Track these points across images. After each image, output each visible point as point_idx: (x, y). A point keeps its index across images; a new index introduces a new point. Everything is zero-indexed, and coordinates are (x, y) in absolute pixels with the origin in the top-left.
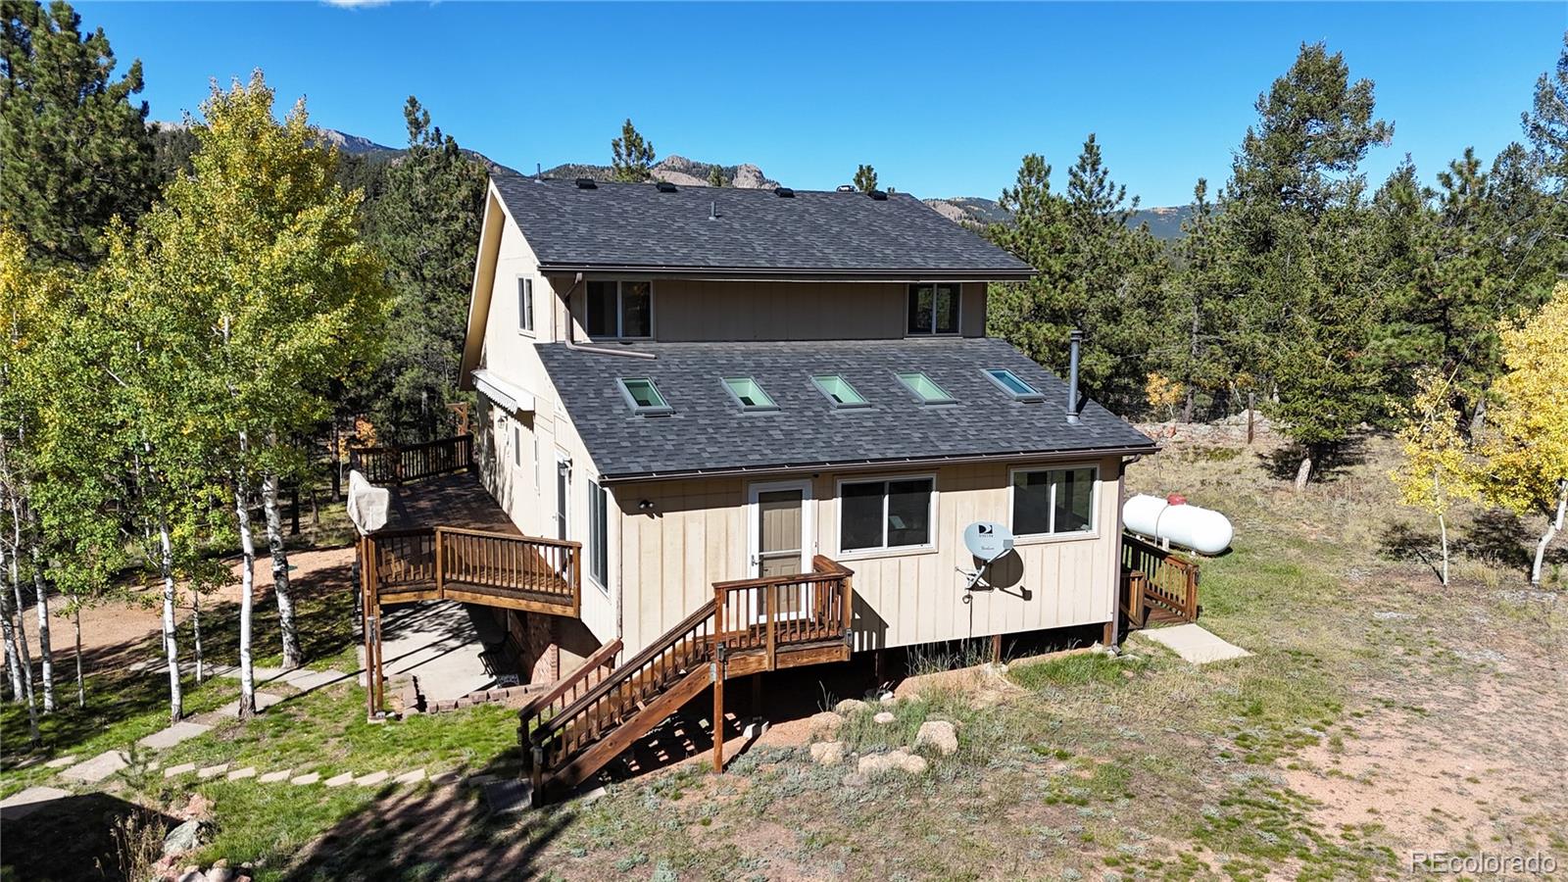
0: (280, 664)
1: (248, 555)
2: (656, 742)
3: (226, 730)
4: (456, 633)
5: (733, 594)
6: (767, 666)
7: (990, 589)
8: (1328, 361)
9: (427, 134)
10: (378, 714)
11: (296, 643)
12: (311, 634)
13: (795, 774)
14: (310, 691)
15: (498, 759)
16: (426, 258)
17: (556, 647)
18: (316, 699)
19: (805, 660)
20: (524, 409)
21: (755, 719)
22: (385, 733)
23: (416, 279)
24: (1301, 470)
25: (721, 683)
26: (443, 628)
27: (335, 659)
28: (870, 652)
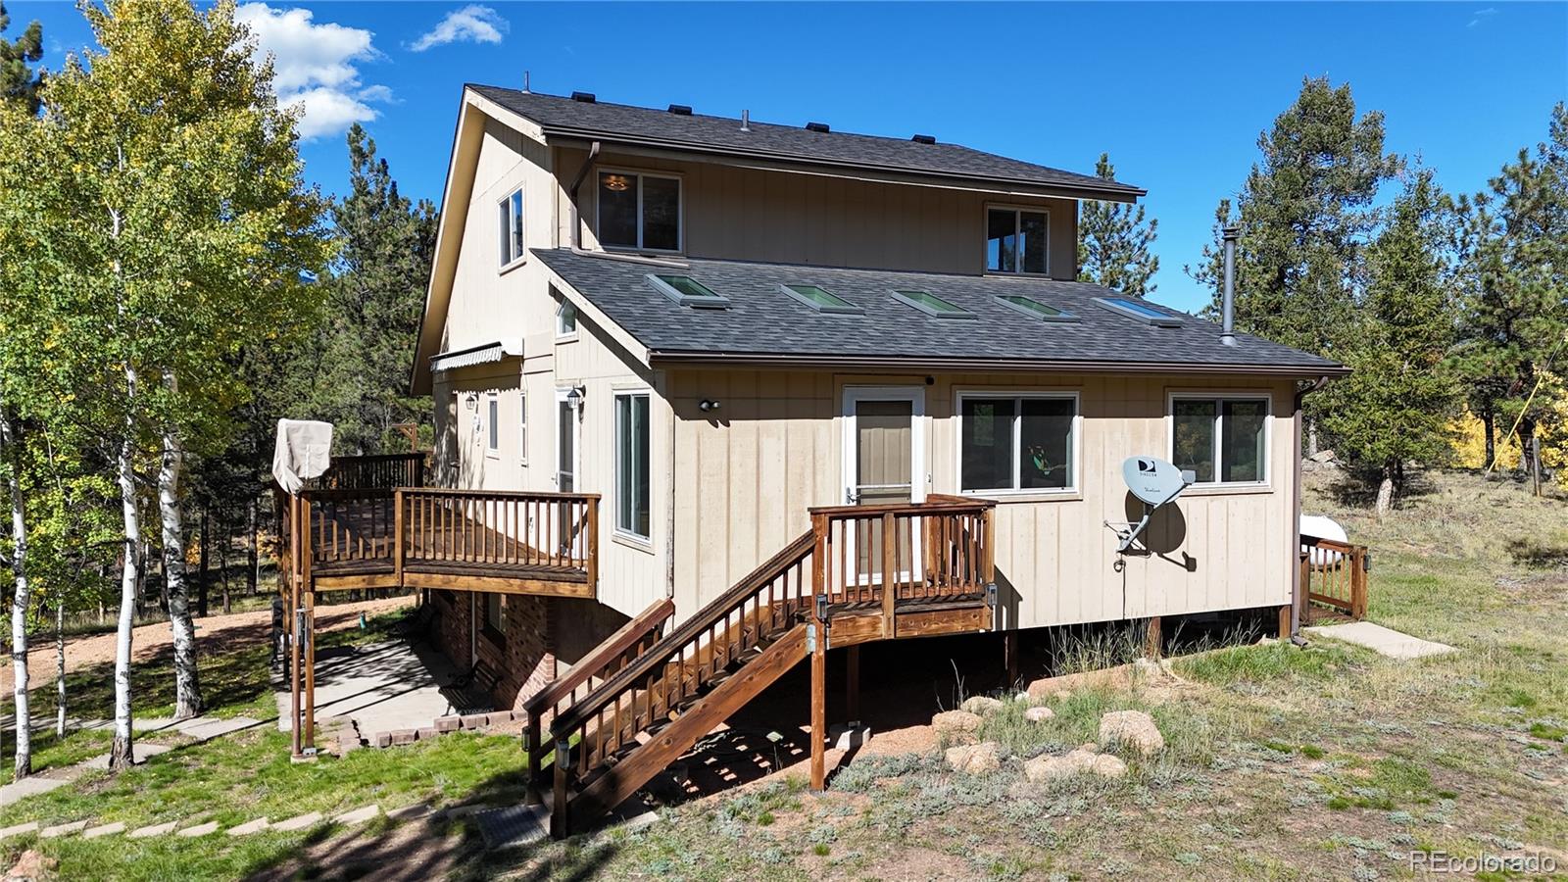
0: (171, 714)
1: (131, 542)
2: (712, 760)
3: (90, 784)
4: (405, 677)
5: (837, 524)
6: (884, 632)
7: (1146, 553)
8: (1406, 366)
9: (372, 164)
10: (306, 751)
11: (194, 683)
12: (215, 685)
13: (936, 789)
14: (211, 739)
15: (489, 784)
16: (365, 298)
17: (552, 658)
18: (218, 747)
19: (934, 626)
20: (509, 353)
21: (851, 724)
22: (315, 772)
23: (354, 322)
24: (1381, 492)
25: (822, 653)
26: (388, 673)
27: (246, 707)
28: (1000, 634)
